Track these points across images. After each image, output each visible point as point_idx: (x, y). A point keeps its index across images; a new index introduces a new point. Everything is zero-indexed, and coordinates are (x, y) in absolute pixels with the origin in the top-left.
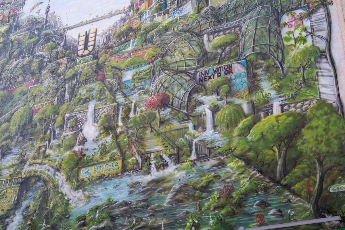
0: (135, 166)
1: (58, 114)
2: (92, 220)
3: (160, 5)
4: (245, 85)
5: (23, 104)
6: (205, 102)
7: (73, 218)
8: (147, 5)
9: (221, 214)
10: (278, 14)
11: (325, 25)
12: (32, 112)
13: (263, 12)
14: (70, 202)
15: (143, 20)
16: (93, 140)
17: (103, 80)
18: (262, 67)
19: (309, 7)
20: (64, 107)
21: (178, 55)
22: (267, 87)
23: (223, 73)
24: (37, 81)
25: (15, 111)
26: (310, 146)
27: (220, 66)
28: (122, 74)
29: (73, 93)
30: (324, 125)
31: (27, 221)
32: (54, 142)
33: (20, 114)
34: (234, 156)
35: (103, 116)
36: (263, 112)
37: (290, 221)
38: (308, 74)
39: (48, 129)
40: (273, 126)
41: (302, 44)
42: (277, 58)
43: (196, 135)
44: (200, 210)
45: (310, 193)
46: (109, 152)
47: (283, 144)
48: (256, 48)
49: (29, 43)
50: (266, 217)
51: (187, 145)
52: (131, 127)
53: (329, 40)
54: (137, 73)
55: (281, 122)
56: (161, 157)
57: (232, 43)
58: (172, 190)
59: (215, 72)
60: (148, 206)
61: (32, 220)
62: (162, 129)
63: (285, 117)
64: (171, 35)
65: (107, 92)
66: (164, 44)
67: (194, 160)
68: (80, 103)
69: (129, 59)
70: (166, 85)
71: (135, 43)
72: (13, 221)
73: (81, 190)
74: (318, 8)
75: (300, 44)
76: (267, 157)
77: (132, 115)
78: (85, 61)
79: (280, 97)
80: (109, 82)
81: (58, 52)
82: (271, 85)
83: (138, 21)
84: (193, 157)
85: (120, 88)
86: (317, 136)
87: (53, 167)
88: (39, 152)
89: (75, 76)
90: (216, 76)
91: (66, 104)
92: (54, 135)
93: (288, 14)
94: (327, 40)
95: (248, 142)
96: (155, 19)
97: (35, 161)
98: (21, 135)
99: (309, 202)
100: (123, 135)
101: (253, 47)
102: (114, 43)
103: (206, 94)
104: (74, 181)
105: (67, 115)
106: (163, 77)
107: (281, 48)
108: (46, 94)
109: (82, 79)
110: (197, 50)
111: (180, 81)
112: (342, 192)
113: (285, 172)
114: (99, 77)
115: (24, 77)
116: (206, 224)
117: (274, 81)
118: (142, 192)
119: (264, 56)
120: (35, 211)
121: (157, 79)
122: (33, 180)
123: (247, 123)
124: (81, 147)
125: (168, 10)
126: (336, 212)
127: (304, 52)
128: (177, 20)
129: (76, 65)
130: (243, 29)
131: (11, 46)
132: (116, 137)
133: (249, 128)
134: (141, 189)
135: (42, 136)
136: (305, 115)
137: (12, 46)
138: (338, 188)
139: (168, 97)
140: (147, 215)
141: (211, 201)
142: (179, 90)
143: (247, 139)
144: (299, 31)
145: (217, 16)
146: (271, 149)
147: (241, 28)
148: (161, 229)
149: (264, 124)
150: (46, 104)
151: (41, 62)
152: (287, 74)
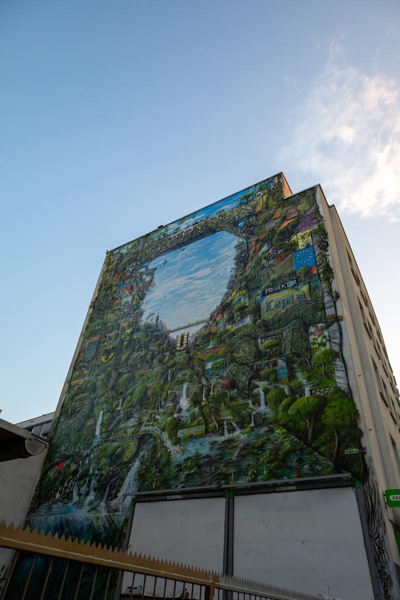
0: (214, 430)
1: (163, 391)
2: (186, 467)
3: (230, 317)
4: (286, 375)
5: (141, 383)
6: (260, 385)
7: (173, 465)
8: (221, 316)
9: (272, 467)
10: (307, 327)
11: (338, 335)
12: (147, 389)
13: (297, 324)
14: (171, 453)
15: (218, 327)
16: (186, 410)
17: (193, 368)
18: (297, 363)
19: (327, 322)
20: (167, 386)
21: (241, 352)
22: (301, 377)
23: (271, 366)
24: (150, 368)
25: (136, 388)
26: (331, 420)
27: (269, 361)
28: (205, 364)
29: (173, 377)
30: (339, 406)
31: (142, 466)
32: (161, 410)
33: (139, 390)
34: (280, 425)
35: (193, 393)
36: (298, 394)
37: (319, 475)
38: (328, 369)
39: (157, 401)
40: (306, 405)
41: (323, 348)
42: (307, 356)
43: (254, 409)
44: (257, 463)
45: (332, 456)
46: (197, 419)
47: (312, 417)
48: (293, 349)
49: (145, 341)
50: (302, 470)
51: (248, 416)
52: (211, 402)
53: (341, 345)
54: (215, 364)
55: (310, 401)
56: (231, 424)
57: (277, 345)
59: (266, 365)
60: (223, 459)
61: (146, 465)
62: (232, 404)
63: (313, 398)
64: (236, 338)
65: (195, 377)
66: (233, 344)
67: (253, 427)
68: (178, 383)
69: (210, 354)
70: (234, 373)
71: (214, 343)
72: (134, 466)
73: (178, 446)
74: (333, 323)
76: (302, 427)
77: (211, 393)
78: (181, 355)
79: (310, 384)
80: (197, 369)
81: (164, 348)
82: (304, 375)
83: (215, 328)
84: (252, 425)
85: (204, 374)
86: (335, 413)
87: (160, 428)
88: (151, 417)
89: (174, 364)
90: (267, 367)
91: (169, 384)
92: (161, 405)
93: (313, 327)
94: (339, 345)
95: (289, 416)
96: (226, 327)
97: (149, 424)
98: (140, 405)
99: (331, 460)
100: (206, 407)
101: (291, 348)
102: (200, 343)
103: (260, 381)
104: (174, 438)
105: (169, 392)
106: (232, 367)
107: (309, 349)
108: (156, 377)
109: (179, 367)
110: (254, 349)
111: (243, 370)
112: (353, 454)
113: (314, 438)
114: (190, 366)
115: (142, 364)
116: (262, 474)
117: (305, 373)
118: (219, 448)
119: (298, 355)
120: (148, 459)
121: (228, 369)
123: (287, 402)
124: (178, 414)
125: (235, 321)
126: (349, 469)
127: (325, 353)
128: (240, 328)
129: (175, 357)
130: (284, 335)
132: (201, 408)
133: (288, 406)
134: (218, 446)
135: (153, 406)
136: (327, 397)
137: (135, 343)
138: (350, 452)
139: (236, 381)
140: (222, 465)
141: (265, 456)
142: (242, 377)
143: (288, 413)
144: (321, 339)
145: (267, 326)
146: (305, 421)
147: (282, 335)
148: (231, 476)
149: (300, 403)
150: (156, 384)
151: (153, 354)
152: (314, 367)
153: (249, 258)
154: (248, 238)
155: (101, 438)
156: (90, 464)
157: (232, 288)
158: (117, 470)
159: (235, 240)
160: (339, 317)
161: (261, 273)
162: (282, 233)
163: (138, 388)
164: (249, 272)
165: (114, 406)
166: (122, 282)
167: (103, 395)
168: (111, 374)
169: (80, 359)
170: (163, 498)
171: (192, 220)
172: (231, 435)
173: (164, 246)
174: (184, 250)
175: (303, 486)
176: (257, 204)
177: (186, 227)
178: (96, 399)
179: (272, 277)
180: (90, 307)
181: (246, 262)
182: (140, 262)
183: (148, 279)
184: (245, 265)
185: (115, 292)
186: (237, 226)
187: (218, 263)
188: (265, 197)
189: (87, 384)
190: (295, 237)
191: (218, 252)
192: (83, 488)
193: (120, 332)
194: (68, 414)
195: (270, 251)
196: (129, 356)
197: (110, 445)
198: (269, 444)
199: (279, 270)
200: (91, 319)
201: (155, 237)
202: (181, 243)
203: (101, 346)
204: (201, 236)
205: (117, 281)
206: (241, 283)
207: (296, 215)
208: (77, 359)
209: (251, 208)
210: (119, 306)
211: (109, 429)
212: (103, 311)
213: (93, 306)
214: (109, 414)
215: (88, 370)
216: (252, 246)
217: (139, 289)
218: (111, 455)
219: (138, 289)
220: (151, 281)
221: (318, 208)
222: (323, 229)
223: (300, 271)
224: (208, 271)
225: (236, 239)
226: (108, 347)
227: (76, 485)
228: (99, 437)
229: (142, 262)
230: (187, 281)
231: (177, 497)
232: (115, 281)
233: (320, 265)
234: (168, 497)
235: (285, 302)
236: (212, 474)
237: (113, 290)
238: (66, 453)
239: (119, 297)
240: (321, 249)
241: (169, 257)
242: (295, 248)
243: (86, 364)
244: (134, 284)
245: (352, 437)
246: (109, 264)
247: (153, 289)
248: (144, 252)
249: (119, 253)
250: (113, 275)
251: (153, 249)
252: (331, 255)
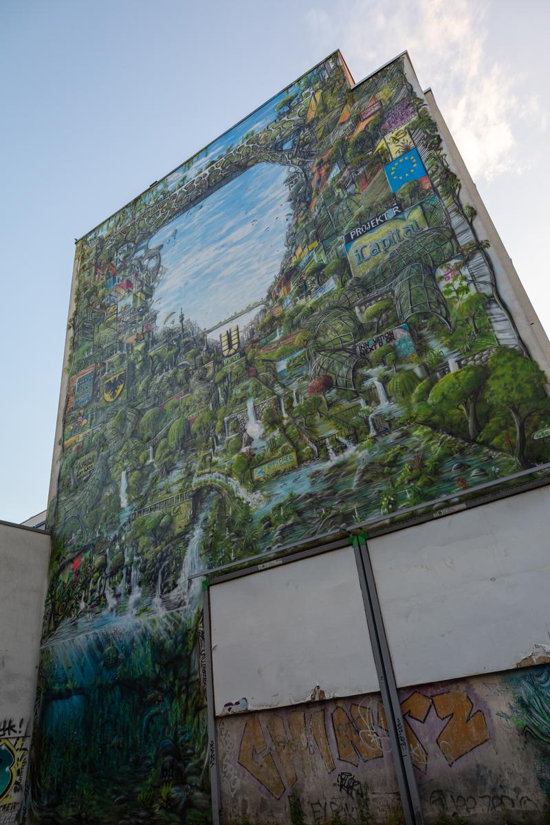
0: (311, 455)
1: (216, 419)
2: (278, 519)
3: (300, 287)
4: (412, 349)
5: (177, 417)
6: (373, 374)
7: (257, 521)
8: (285, 290)
9: (419, 486)
10: (431, 270)
11: (486, 269)
12: (188, 424)
13: (414, 270)
14: (250, 505)
15: (284, 306)
16: (260, 438)
17: (256, 375)
18: (426, 327)
19: (463, 254)
20: (221, 411)
21: (331, 334)
22: (437, 346)
23: (384, 342)
24: (186, 391)
25: (170, 426)
26: (500, 396)
27: (380, 335)
28: (275, 365)
29: (227, 395)
30: (510, 372)
31: (208, 533)
33: (176, 427)
34: (418, 423)
35: (264, 411)
36: (439, 372)
37: (497, 478)
38: (480, 323)
39: (209, 436)
40: (454, 384)
41: (465, 294)
42: (441, 314)
43: (371, 411)
44: (393, 486)
45: (512, 445)
46: (279, 446)
47: (469, 400)
48: (415, 308)
49: (170, 356)
50: (468, 479)
51: (363, 423)
52: (297, 417)
53: (494, 283)
54: (291, 361)
55: (461, 378)
56: (337, 440)
57: (387, 309)
58: (357, 472)
59: (375, 342)
60: (335, 494)
62: (332, 412)
63: (464, 372)
64: (318, 315)
65: (264, 387)
66: (314, 325)
67: (375, 436)
68: (238, 403)
69: (279, 348)
71: (282, 331)
72: (193, 536)
73: (258, 491)
74: (473, 254)
75: (463, 294)
76: (455, 418)
77: (295, 404)
78: (233, 361)
79: (454, 353)
80: (263, 376)
81: (202, 358)
82: (441, 343)
83: (280, 309)
84: (373, 433)
85: (277, 379)
86: (505, 385)
87: (223, 474)
88: (205, 462)
89: (225, 377)
90: (378, 346)
91: (223, 408)
92: (217, 441)
93: (442, 267)
94: (492, 284)
95: (429, 406)
96: (297, 303)
97: (203, 471)
98: (182, 448)
99: (513, 455)
100: (290, 426)
101: (412, 308)
102: (260, 336)
103: (372, 367)
104: (249, 483)
105: (226, 419)
106: (319, 357)
107: (442, 303)
108: (199, 402)
109: (233, 379)
110: (351, 324)
111: (340, 359)
112: (548, 437)
113: (479, 428)
114: (251, 374)
116: (404, 499)
117: (443, 338)
119: (426, 315)
120: (215, 521)
121: (314, 362)
122: (205, 491)
123: (423, 387)
124: (248, 447)
125: (310, 291)
126: (547, 459)
127: (470, 301)
128: (321, 298)
129: (224, 366)
130: (396, 292)
131: (151, 362)
132: (284, 430)
133: (426, 392)
134: (324, 478)
135: (204, 444)
136: (487, 365)
137: (153, 362)
138: (543, 434)
139: (331, 378)
140: (336, 502)
141: (403, 474)
142: (340, 369)
143: (427, 403)
144: (459, 282)
145: (364, 286)
146: (458, 408)
147: (393, 292)
148: (355, 515)
149: (443, 384)
150: (201, 412)
151: (187, 371)
152: (456, 326)
153: (312, 192)
154: (304, 163)
155: (131, 510)
156: (123, 550)
157: (293, 244)
158: (168, 548)
159: (284, 172)
160: (482, 242)
161: (336, 210)
162: (360, 141)
163: (174, 426)
164: (316, 214)
165: (141, 460)
166: (112, 279)
167: (121, 448)
168: (126, 416)
169: (70, 406)
170: (252, 569)
171: (203, 159)
172: (341, 456)
173: (167, 210)
174: (201, 207)
175: (475, 500)
176: (307, 108)
177: (196, 172)
178: (110, 456)
179: (356, 212)
180: (69, 328)
181: (308, 199)
182: (134, 242)
183: (152, 264)
184: (308, 204)
185: (103, 297)
186: (282, 150)
187: (262, 212)
188: (318, 96)
189: (90, 438)
190: (383, 142)
191: (259, 196)
192: (121, 584)
193: (125, 352)
194: (71, 488)
195: (346, 174)
196: (148, 383)
197: (148, 517)
198: (406, 454)
199: (365, 198)
200: (74, 345)
201: (150, 200)
202: (194, 198)
203: (99, 380)
204: (226, 179)
205: (102, 279)
206: (307, 233)
207: (376, 108)
208: (66, 407)
209: (298, 117)
210: (115, 316)
211: (141, 494)
212: (90, 328)
213: (73, 325)
214: (136, 473)
215: (87, 419)
216: (313, 174)
218: (154, 530)
219: (139, 283)
220: (159, 266)
221: (412, 89)
222: (427, 118)
223: (403, 191)
224: (249, 227)
225: (283, 170)
226: (112, 379)
227: (107, 584)
228: (127, 509)
229: (136, 241)
230: (217, 252)
231: (275, 563)
232: (101, 279)
233: (434, 173)
234: (260, 567)
235: (387, 243)
236: (323, 519)
237: (100, 294)
238: (81, 543)
239: (111, 302)
240: (430, 148)
241: (179, 223)
242: (385, 159)
243: (82, 411)
244: (132, 278)
245: (542, 412)
246: (83, 259)
247: (165, 276)
248: (136, 227)
249: (95, 238)
250: (94, 272)
251: (150, 218)
252: (448, 153)
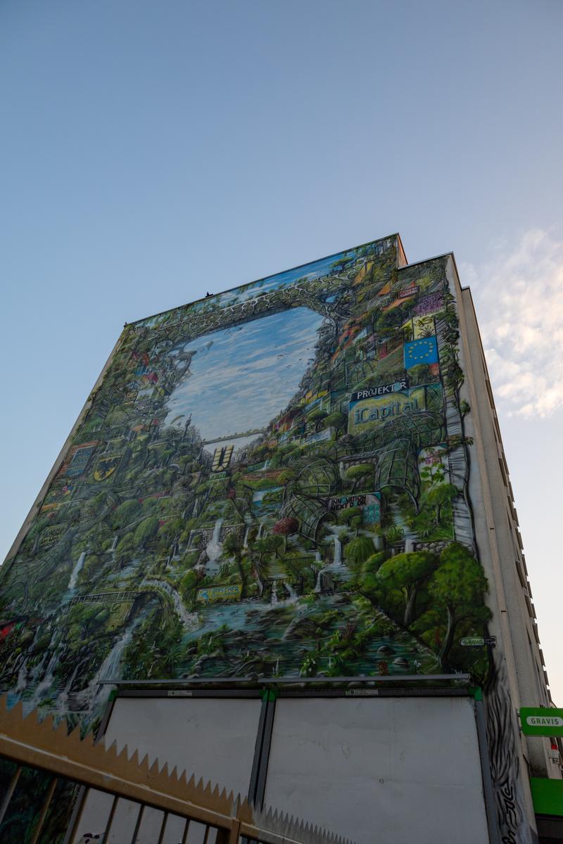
0: (256, 593)
1: (184, 529)
2: (204, 648)
3: (299, 428)
4: (378, 518)
5: (150, 515)
6: (335, 531)
7: (185, 643)
8: (286, 426)
9: (342, 658)
10: (416, 449)
11: (464, 465)
12: (158, 524)
13: (402, 445)
14: (184, 624)
15: (280, 441)
17: (233, 498)
18: (396, 501)
19: (448, 446)
20: (191, 522)
21: (312, 480)
22: (401, 522)
23: (355, 503)
24: (167, 493)
25: (141, 522)
26: (442, 591)
27: (354, 495)
28: (253, 494)
29: (202, 508)
30: (458, 570)
31: (135, 641)
32: (176, 558)
33: (146, 525)
34: (361, 593)
35: (229, 535)
36: (394, 548)
37: (416, 673)
38: (444, 513)
39: (172, 543)
40: (404, 565)
41: (439, 482)
42: (413, 493)
43: (323, 566)
44: (320, 649)
45: (439, 643)
46: (230, 574)
47: (413, 585)
48: (392, 481)
49: (166, 454)
50: (390, 666)
51: (312, 576)
52: (256, 551)
53: (467, 480)
54: (268, 494)
55: (412, 561)
56: (284, 586)
57: (368, 473)
58: (291, 624)
59: (347, 501)
60: (265, 639)
61: (141, 640)
62: (288, 556)
63: (417, 556)
64: (306, 459)
65: (236, 511)
66: (299, 468)
67: (319, 593)
68: (208, 519)
69: (262, 479)
70: (296, 510)
71: (270, 464)
72: (121, 640)
73: (196, 613)
74: (457, 446)
75: (437, 481)
76: (395, 599)
77: (258, 538)
78: (218, 477)
79: (413, 535)
80: (239, 501)
81: (192, 466)
83: (275, 442)
84: (317, 589)
85: (250, 508)
86: (450, 581)
87: (170, 585)
88: (159, 567)
89: (206, 491)
90: (349, 505)
91: (193, 519)
92: (177, 550)
93: (426, 450)
94: (465, 480)
95: (376, 580)
96: (292, 442)
97: (154, 576)
98: (144, 547)
99: (437, 654)
100: (247, 558)
101: (389, 480)
102: (249, 462)
103: (337, 524)
104: (191, 602)
105: (192, 531)
106: (294, 501)
107: (417, 483)
109: (212, 495)
110: (332, 477)
111: (311, 507)
112: (475, 646)
113: (414, 616)
114: (230, 495)
116: (325, 667)
117: (408, 517)
118: (260, 622)
119: (400, 490)
120: (146, 631)
121: (288, 503)
122: (149, 597)
123: (376, 558)
124: (202, 566)
125: (306, 434)
126: (467, 669)
127: (441, 490)
128: (314, 445)
129: (208, 480)
130: (380, 460)
131: (147, 455)
132: (240, 559)
133: (378, 564)
135: (164, 550)
136: (438, 556)
137: (149, 456)
138: (470, 642)
139: (298, 522)
140: (262, 649)
141: (332, 640)
142: (309, 516)
143: (375, 576)
144: (437, 468)
145: (355, 445)
146: (401, 590)
147: (378, 459)
148: (275, 668)
149: (395, 561)
150: (173, 517)
151: (175, 473)
152: (422, 510)
153: (338, 346)
154: (339, 319)
155: (76, 593)
156: (52, 632)
157: (306, 387)
158: (95, 644)
159: (319, 321)
160: (467, 439)
161: (353, 368)
162: (391, 315)
163: (145, 523)
164: (334, 366)
165: (104, 547)
166: (142, 368)
167: (89, 529)
168: (106, 499)
169: (62, 473)
170: (160, 692)
171: (257, 288)
172: (282, 602)
173: (211, 322)
174: (241, 329)
175: (390, 690)
176: (357, 273)
177: (248, 297)
178: (77, 533)
179: (369, 376)
180: (89, 400)
181: (332, 352)
182: (173, 341)
183: (181, 365)
184: (331, 355)
185: (129, 381)
186: (325, 302)
187: (290, 350)
188: (369, 266)
189: (66, 511)
190: (410, 322)
192: (37, 668)
193: (128, 438)
194: (31, 553)
195: (371, 339)
196: (137, 474)
197: (89, 605)
198: (341, 620)
199: (381, 365)
200: (87, 417)
201: (200, 309)
202: (237, 319)
203: (95, 457)
204: (270, 311)
205: (134, 365)
206: (322, 381)
207: (414, 292)
208: (58, 473)
209: (347, 278)
210: (132, 402)
211: (91, 580)
212: (107, 406)
213: (93, 398)
214: (94, 557)
215: (71, 490)
216: (343, 331)
217: (166, 379)
218: (88, 621)
219: (164, 379)
220: (186, 369)
221: (448, 285)
222: (453, 314)
223: (414, 370)
224: (273, 360)
226: (107, 459)
227: (25, 662)
228: (73, 591)
229: (176, 341)
230: (240, 373)
231: (185, 693)
232: (132, 365)
233: (444, 363)
234: (170, 693)
235: (387, 412)
236: (245, 661)
237: (127, 378)
238: (17, 612)
239: (134, 388)
240: (448, 340)
241: (217, 337)
242: (408, 338)
243: (69, 482)
244: (160, 372)
245: (475, 619)
246: (125, 342)
247: (188, 380)
248: (180, 328)
249: (142, 327)
250: (129, 357)
251: (194, 324)
252: (461, 350)
